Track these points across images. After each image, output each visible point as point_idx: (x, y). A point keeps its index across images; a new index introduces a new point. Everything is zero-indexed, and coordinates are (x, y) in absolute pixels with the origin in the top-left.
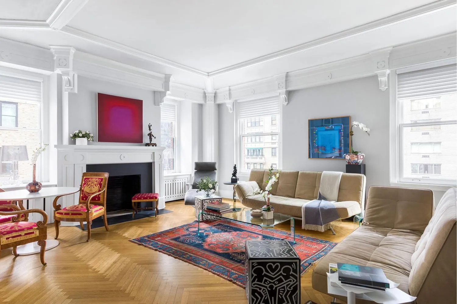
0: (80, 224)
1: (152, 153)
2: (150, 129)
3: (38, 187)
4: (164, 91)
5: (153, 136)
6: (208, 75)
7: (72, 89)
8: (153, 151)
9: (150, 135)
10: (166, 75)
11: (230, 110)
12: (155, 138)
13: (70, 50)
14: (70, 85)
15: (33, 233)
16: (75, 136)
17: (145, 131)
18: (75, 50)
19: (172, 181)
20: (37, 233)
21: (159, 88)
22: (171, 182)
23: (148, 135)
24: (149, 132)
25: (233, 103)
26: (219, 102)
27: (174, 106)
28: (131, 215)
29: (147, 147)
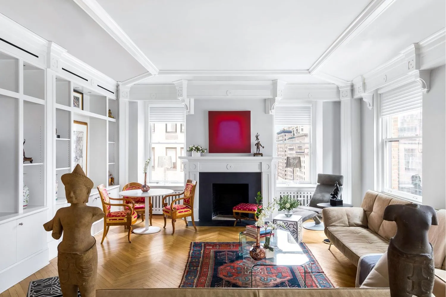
0: (191, 221)
1: (259, 163)
2: (257, 139)
3: (146, 189)
4: (272, 97)
5: (261, 146)
6: (310, 73)
7: (189, 112)
8: (261, 161)
9: (258, 145)
10: (272, 81)
11: (368, 106)
12: (263, 147)
13: (182, 82)
14: (187, 109)
15: (123, 219)
16: (191, 150)
17: (253, 141)
18: (187, 81)
19: (296, 193)
20: (125, 220)
21: (268, 95)
22: (294, 194)
23: (256, 145)
24: (257, 142)
25: (373, 95)
26: (357, 95)
27: (309, 108)
28: (233, 221)
29: (256, 158)
